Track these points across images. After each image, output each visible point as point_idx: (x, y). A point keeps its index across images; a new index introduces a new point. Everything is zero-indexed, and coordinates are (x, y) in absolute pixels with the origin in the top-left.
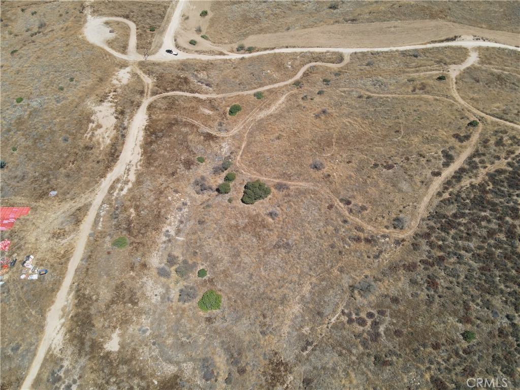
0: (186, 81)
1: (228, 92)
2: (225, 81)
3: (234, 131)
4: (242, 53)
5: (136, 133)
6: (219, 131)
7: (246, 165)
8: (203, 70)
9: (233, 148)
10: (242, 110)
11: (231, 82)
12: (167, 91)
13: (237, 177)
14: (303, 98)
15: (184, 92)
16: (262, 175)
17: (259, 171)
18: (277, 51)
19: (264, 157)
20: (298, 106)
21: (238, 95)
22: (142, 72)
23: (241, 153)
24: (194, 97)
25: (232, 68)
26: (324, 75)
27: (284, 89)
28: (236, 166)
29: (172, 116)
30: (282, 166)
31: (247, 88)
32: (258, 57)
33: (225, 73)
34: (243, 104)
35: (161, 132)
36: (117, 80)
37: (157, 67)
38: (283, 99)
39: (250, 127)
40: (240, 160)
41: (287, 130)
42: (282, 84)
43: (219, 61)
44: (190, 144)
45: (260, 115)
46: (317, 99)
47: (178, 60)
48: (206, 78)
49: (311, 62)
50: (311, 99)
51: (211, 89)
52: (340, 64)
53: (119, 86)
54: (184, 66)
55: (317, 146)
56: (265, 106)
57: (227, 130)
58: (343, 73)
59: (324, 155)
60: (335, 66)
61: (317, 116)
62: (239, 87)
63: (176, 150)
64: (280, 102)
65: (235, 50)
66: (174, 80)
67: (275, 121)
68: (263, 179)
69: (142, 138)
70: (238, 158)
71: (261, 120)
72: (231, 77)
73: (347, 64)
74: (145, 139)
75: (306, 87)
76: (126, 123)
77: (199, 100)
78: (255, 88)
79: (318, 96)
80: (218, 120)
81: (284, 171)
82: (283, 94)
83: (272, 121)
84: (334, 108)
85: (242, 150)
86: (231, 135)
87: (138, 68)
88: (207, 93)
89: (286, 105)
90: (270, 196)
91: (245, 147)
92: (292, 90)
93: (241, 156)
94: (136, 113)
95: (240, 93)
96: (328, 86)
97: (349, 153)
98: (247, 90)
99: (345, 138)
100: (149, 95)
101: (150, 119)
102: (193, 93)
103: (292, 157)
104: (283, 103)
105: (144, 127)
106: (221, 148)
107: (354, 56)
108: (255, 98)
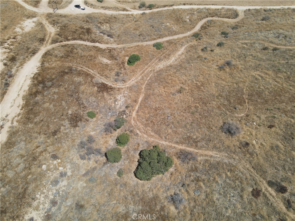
0: (88, 31)
1: (128, 43)
2: (126, 32)
3: (132, 82)
4: (143, 10)
5: (22, 82)
6: (116, 81)
7: (142, 123)
8: (107, 23)
9: (129, 101)
10: (141, 60)
11: (132, 33)
12: (68, 40)
13: (131, 140)
14: (202, 50)
15: (85, 41)
16: (161, 138)
17: (158, 132)
18: (175, 7)
19: (164, 114)
20: (198, 57)
21: (138, 46)
22: (47, 22)
23: (137, 108)
24: (94, 46)
25: (134, 21)
26: (222, 28)
27: (183, 40)
28: (131, 124)
29: (67, 64)
30: (186, 126)
31: (147, 39)
32: (158, 12)
33: (127, 25)
34: (142, 54)
35: (51, 81)
36: (20, 28)
37: (64, 19)
38: (182, 50)
39: (149, 78)
40: (136, 117)
41: (189, 82)
42: (181, 36)
43: (122, 16)
44: (81, 95)
45: (159, 66)
46: (217, 50)
47: (84, 14)
48: (109, 29)
49: (207, 17)
50: (212, 51)
51: (112, 39)
52: (235, 19)
53: (21, 33)
54: (89, 18)
55: (226, 103)
56: (165, 57)
57: (124, 81)
58: (240, 26)
59: (236, 115)
60: (232, 21)
61: (221, 68)
62: (139, 38)
63: (64, 103)
64: (180, 53)
65: (137, 7)
66: (77, 30)
67: (175, 73)
68: (163, 143)
69: (28, 88)
70: (134, 114)
71: (160, 71)
72: (131, 29)
73: (243, 19)
74: (30, 89)
75: (205, 39)
76: (14, 71)
77: (98, 50)
78: (155, 39)
79: (218, 47)
80: (116, 70)
81: (188, 134)
82: (182, 45)
83: (172, 73)
84: (237, 60)
85: (139, 104)
86: (128, 86)
87: (44, 19)
88: (107, 43)
89: (186, 56)
90: (171, 170)
91: (142, 100)
92: (191, 42)
93: (137, 112)
94: (29, 60)
95: (140, 44)
96: (227, 39)
97: (268, 114)
98: (146, 41)
99: (259, 94)
100: (49, 43)
101: (42, 67)
102: (94, 42)
103: (197, 116)
104: (183, 54)
105: (32, 76)
106: (116, 100)
107: (248, 12)
108: (155, 48)
